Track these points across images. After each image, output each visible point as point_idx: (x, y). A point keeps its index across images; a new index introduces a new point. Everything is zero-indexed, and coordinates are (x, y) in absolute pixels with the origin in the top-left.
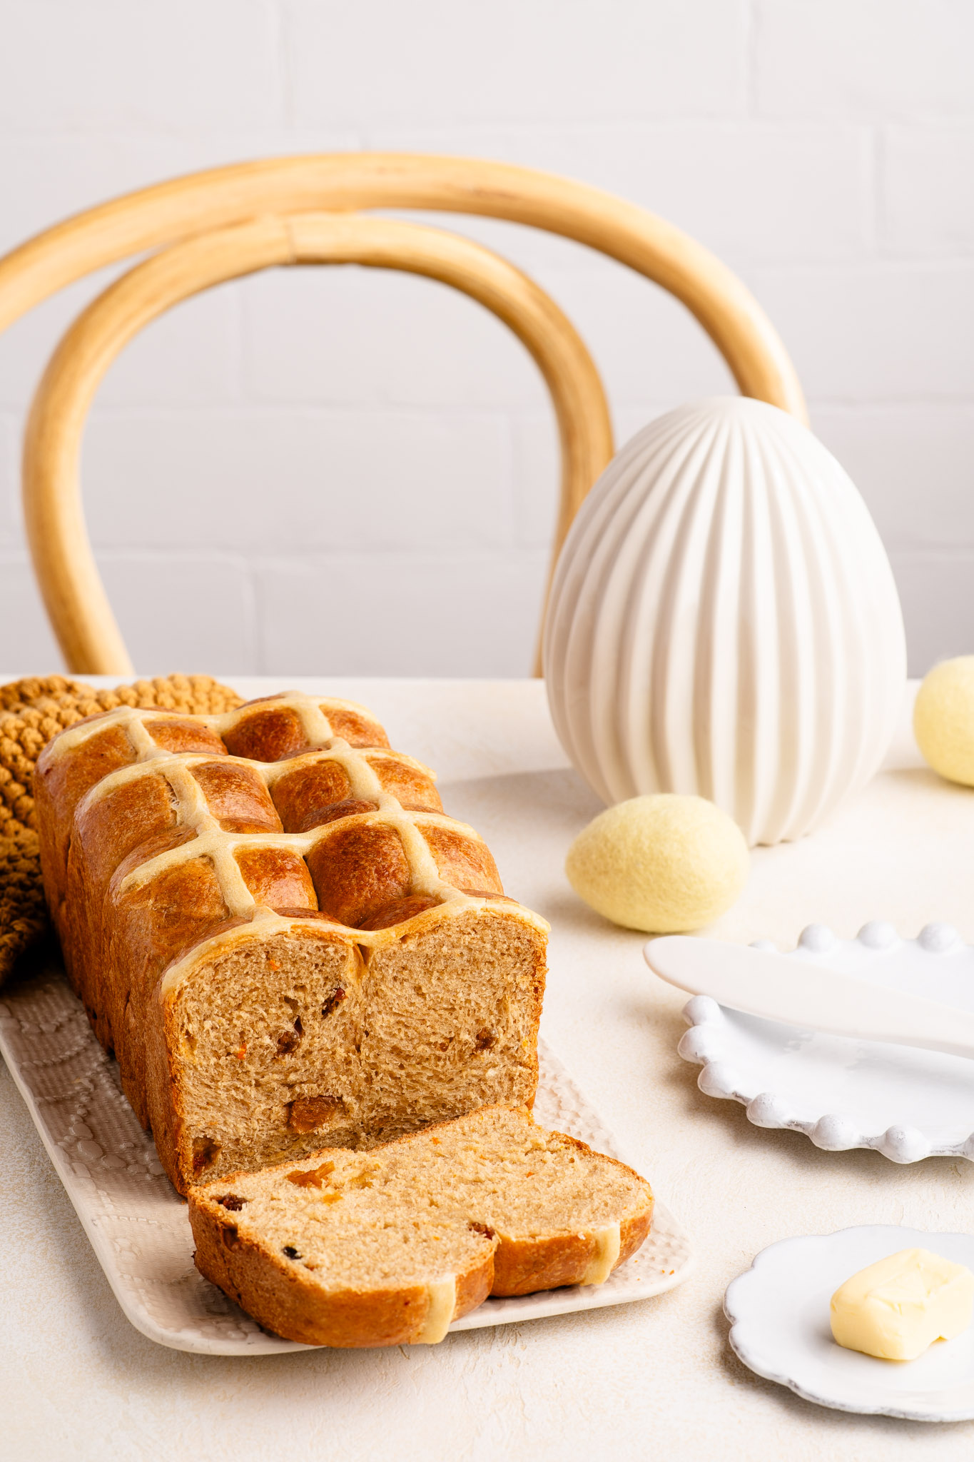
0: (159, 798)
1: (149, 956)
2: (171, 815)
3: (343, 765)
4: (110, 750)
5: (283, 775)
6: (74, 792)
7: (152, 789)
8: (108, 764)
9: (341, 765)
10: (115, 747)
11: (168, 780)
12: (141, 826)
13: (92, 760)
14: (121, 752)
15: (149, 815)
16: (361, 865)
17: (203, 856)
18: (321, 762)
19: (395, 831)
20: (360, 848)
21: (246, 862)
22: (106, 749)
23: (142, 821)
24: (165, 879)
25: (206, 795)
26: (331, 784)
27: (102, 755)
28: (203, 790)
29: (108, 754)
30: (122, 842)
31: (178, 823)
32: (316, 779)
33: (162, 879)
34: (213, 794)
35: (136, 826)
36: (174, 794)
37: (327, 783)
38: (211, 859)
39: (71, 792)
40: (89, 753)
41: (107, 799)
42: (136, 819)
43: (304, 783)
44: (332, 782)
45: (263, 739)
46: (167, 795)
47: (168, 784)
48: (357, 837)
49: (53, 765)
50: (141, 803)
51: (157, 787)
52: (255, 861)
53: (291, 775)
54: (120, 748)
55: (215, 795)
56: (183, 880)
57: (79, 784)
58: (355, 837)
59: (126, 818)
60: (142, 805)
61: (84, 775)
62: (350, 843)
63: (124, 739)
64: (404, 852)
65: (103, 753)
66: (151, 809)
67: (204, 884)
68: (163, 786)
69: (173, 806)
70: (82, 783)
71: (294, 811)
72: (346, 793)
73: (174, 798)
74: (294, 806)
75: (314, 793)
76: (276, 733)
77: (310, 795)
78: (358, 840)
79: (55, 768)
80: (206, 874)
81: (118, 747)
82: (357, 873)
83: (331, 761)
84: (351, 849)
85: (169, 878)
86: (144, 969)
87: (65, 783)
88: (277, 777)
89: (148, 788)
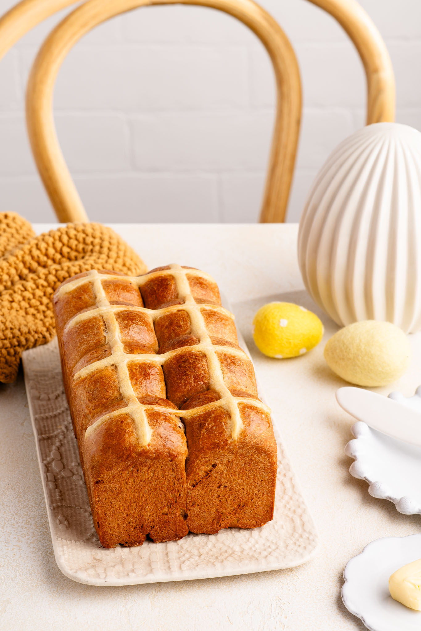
0: (99, 329)
1: (84, 414)
2: (103, 339)
4: (84, 295)
5: (161, 316)
6: (66, 315)
7: (96, 324)
8: (82, 303)
9: (188, 313)
10: (87, 294)
11: (104, 320)
12: (89, 343)
13: (75, 300)
14: (89, 297)
15: (94, 337)
16: (187, 373)
17: (113, 365)
18: (179, 311)
19: (205, 356)
20: (187, 365)
21: (132, 370)
22: (82, 295)
23: (90, 340)
24: (94, 376)
25: (120, 329)
26: (181, 323)
27: (80, 298)
28: (120, 326)
29: (83, 297)
30: (80, 349)
31: (106, 343)
32: (175, 320)
33: (92, 375)
34: (124, 328)
35: (88, 343)
36: (106, 328)
37: (180, 323)
38: (116, 367)
39: (65, 315)
40: (74, 296)
41: (76, 327)
42: (88, 339)
43: (169, 322)
44: (182, 322)
46: (103, 328)
47: (104, 322)
48: (187, 359)
49: (59, 300)
50: (91, 331)
51: (99, 323)
52: (136, 369)
53: (164, 316)
54: (88, 295)
55: (125, 329)
56: (102, 378)
57: (69, 311)
58: (186, 359)
59: (83, 338)
60: (91, 333)
61: (71, 307)
62: (183, 361)
63: (91, 290)
64: (208, 368)
65: (81, 297)
66: (94, 335)
67: (111, 380)
68: (102, 323)
69: (105, 334)
70: (70, 311)
71: (164, 335)
72: (188, 328)
73: (106, 330)
74: (164, 333)
75: (174, 327)
76: (163, 289)
77: (171, 328)
78: (187, 361)
79: (59, 302)
80: (113, 375)
81: (88, 294)
82: (184, 377)
83: (184, 310)
84: (183, 365)
85: (95, 376)
87: (63, 310)
88: (157, 317)
89: (94, 324)
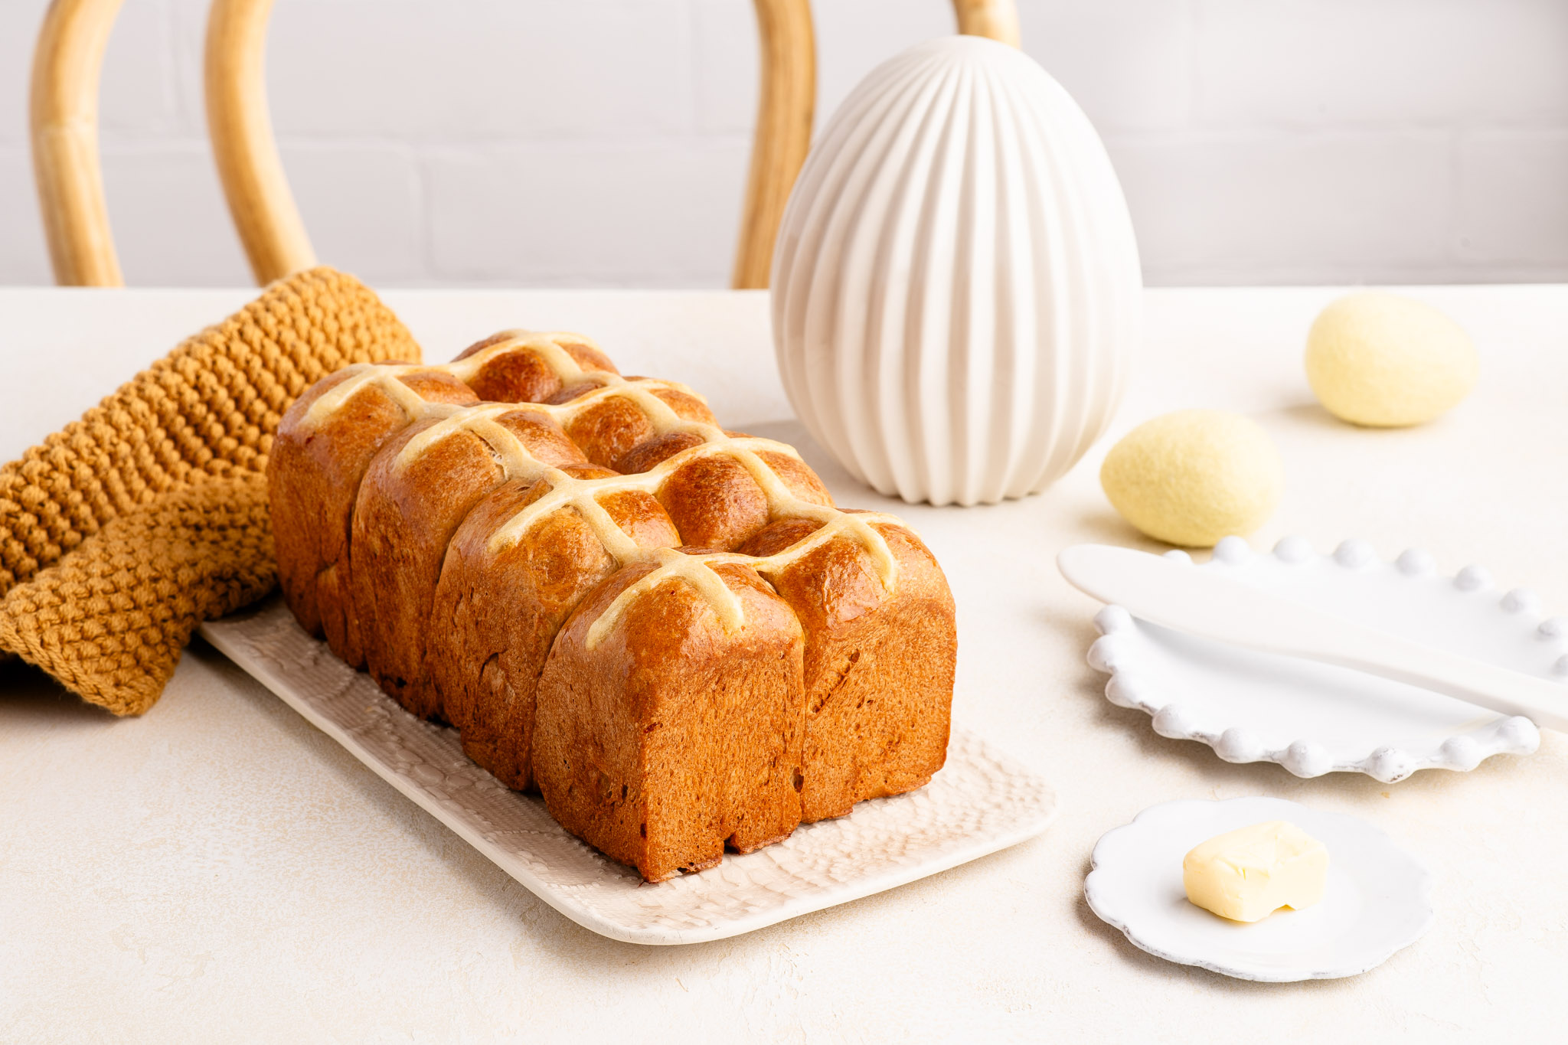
0: (479, 454)
1: (539, 615)
2: (497, 470)
3: (632, 399)
4: (376, 410)
5: (575, 416)
7: (468, 446)
8: (378, 426)
9: (630, 400)
10: (380, 407)
11: (480, 434)
12: (469, 485)
13: (360, 423)
14: (388, 411)
15: (474, 473)
16: (718, 497)
17: (566, 506)
18: (608, 399)
19: (736, 460)
20: (713, 481)
21: (612, 508)
22: (371, 410)
23: (469, 480)
24: (538, 534)
26: (629, 419)
27: (369, 417)
28: (520, 439)
29: (374, 415)
30: (451, 503)
31: (506, 478)
32: (612, 416)
33: (534, 534)
34: (531, 443)
35: (464, 485)
36: (492, 449)
37: (625, 420)
38: (577, 508)
40: (353, 416)
41: (421, 462)
42: (462, 478)
43: (601, 422)
44: (630, 418)
45: (516, 382)
46: (485, 449)
47: (481, 439)
48: (705, 470)
49: (314, 433)
50: (462, 461)
51: (472, 443)
52: (620, 506)
53: (583, 415)
54: (385, 408)
56: (559, 533)
57: (353, 449)
58: (702, 470)
59: (451, 479)
60: (463, 464)
61: (356, 440)
62: (700, 476)
63: (386, 397)
64: (755, 479)
65: (370, 414)
66: (473, 466)
67: (580, 534)
68: (477, 442)
69: (495, 460)
70: (356, 448)
72: (647, 427)
73: (493, 452)
74: (597, 446)
75: (616, 431)
77: (612, 434)
78: (706, 474)
79: (316, 436)
80: (579, 524)
81: (383, 406)
82: (717, 505)
83: (616, 396)
84: (702, 482)
85: (543, 532)
86: (535, 628)
87: (336, 450)
88: (568, 419)
89: (463, 446)
